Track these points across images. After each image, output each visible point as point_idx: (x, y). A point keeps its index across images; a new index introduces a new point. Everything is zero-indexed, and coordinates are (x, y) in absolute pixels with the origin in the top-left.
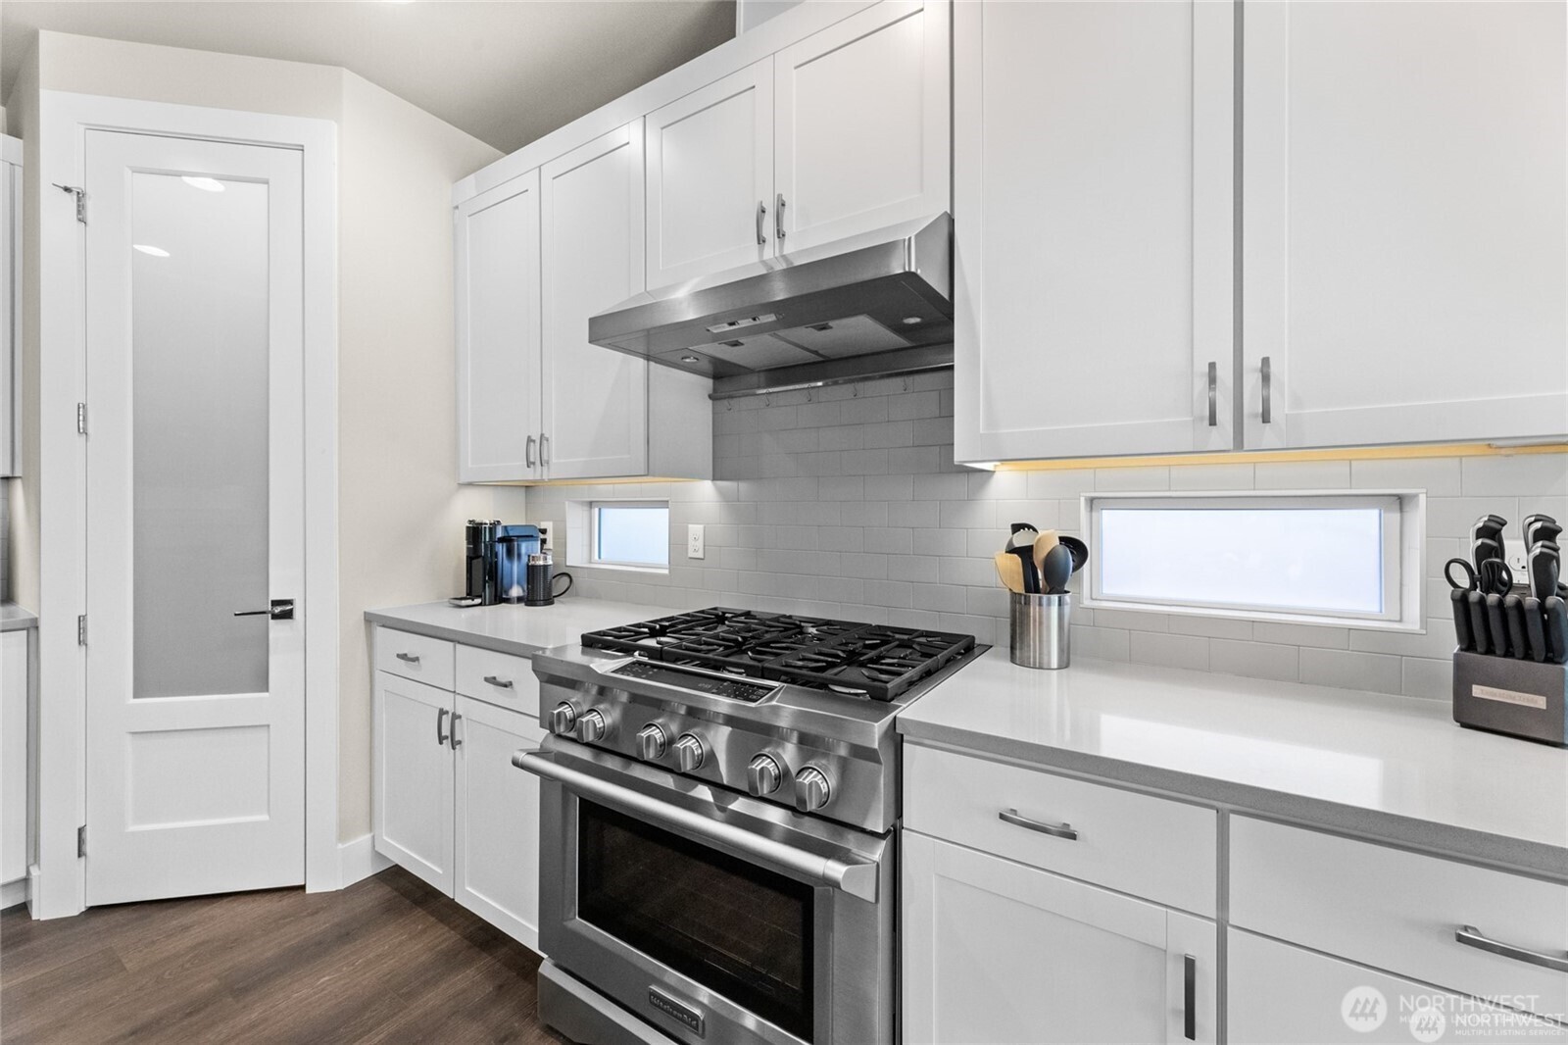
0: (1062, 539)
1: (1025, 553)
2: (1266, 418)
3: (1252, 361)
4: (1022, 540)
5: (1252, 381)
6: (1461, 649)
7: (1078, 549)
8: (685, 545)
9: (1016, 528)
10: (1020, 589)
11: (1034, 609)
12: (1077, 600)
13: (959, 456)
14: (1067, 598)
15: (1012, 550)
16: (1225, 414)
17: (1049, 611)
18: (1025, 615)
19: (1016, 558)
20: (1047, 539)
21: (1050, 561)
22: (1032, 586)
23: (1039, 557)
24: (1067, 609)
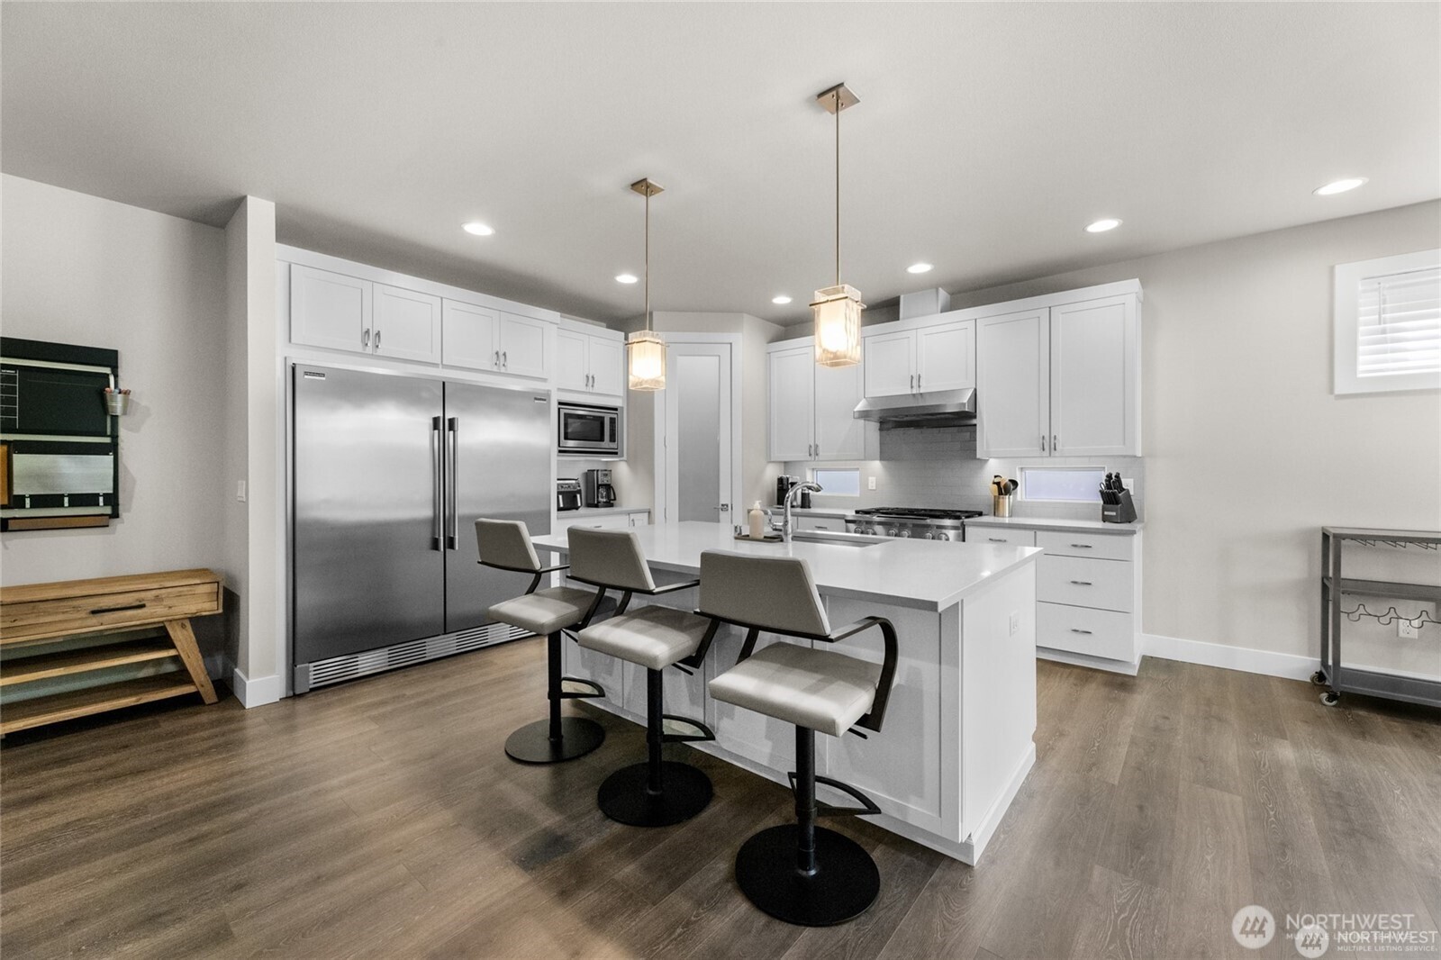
0: (1010, 481)
1: (998, 484)
2: (1055, 449)
3: (1053, 436)
4: (997, 480)
5: (1052, 440)
6: (1104, 503)
7: (1015, 483)
8: (867, 485)
9: (996, 477)
10: (997, 494)
11: (1001, 500)
12: (1015, 499)
13: (978, 457)
14: (1011, 497)
15: (994, 483)
16: (1047, 447)
17: (1007, 501)
18: (998, 502)
19: (996, 486)
20: (1005, 479)
21: (1005, 486)
22: (1000, 493)
23: (1002, 485)
24: (1011, 500)
